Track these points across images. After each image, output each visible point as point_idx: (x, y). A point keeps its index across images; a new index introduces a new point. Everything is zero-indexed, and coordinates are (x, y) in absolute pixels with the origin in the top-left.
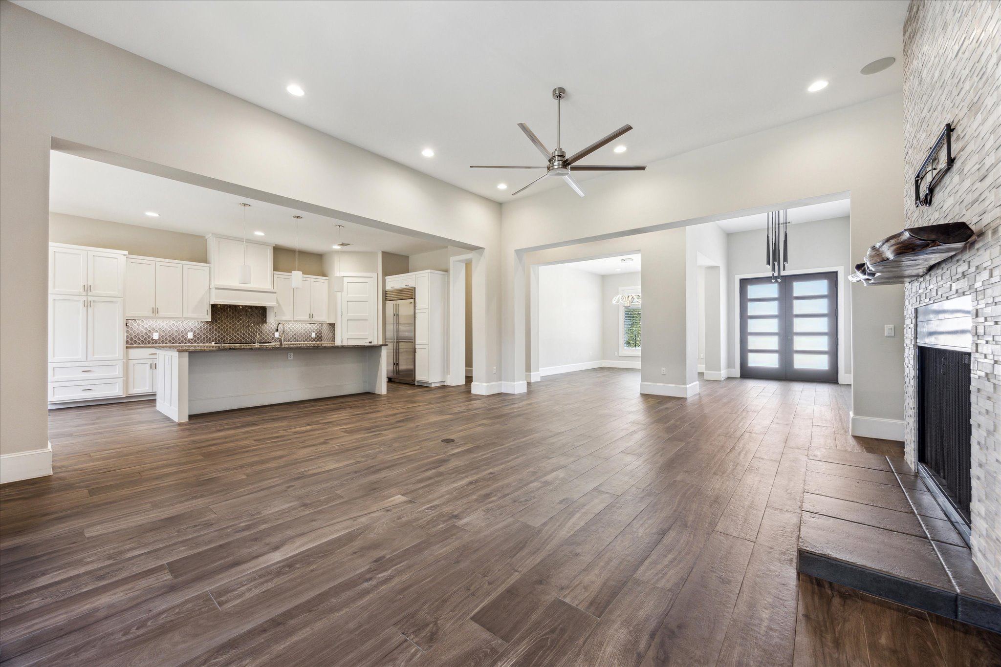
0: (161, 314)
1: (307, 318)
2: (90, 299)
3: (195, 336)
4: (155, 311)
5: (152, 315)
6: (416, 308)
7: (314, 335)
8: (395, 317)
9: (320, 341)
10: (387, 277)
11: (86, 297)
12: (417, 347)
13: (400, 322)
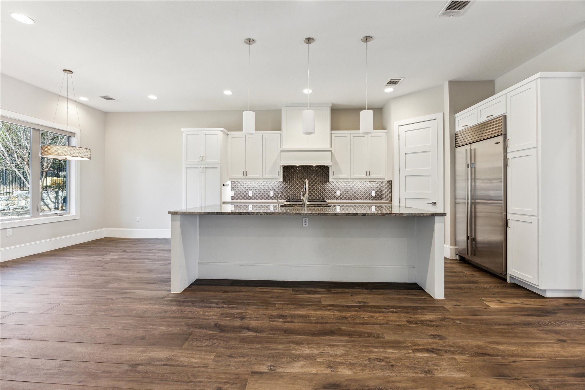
0: (249, 176)
1: (364, 176)
2: (204, 166)
3: (275, 194)
4: (245, 174)
5: (243, 177)
6: (509, 150)
7: (374, 194)
8: (469, 169)
9: (380, 200)
10: (457, 115)
11: (201, 165)
12: (509, 217)
13: (478, 176)
